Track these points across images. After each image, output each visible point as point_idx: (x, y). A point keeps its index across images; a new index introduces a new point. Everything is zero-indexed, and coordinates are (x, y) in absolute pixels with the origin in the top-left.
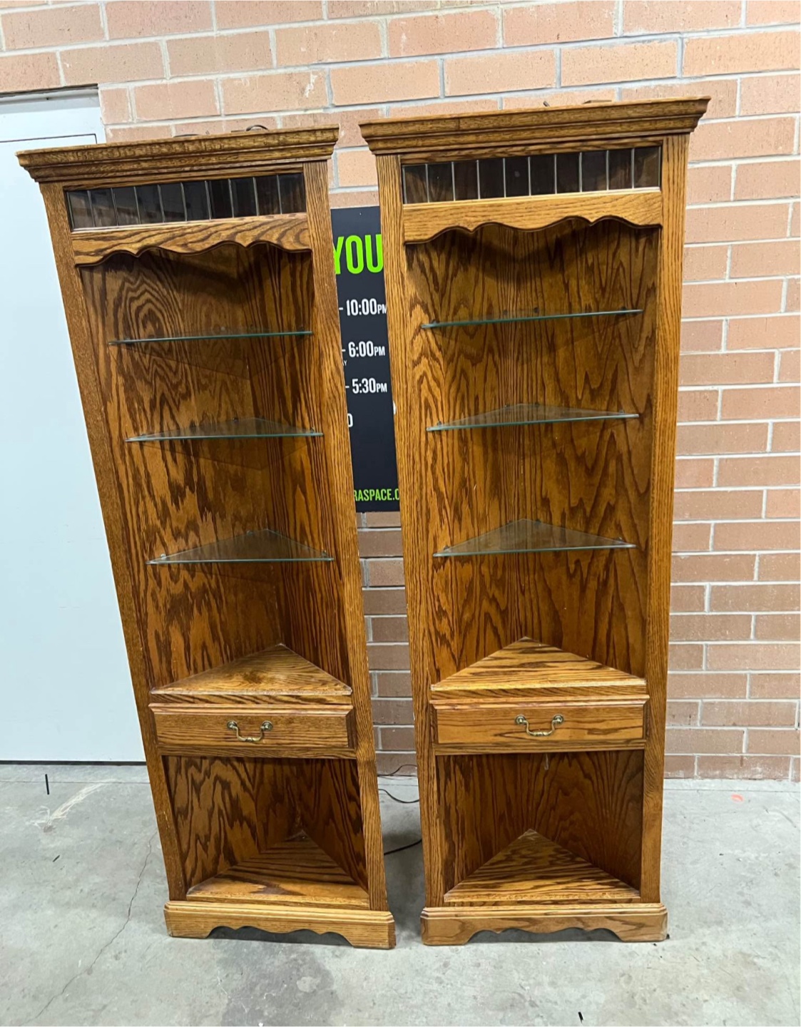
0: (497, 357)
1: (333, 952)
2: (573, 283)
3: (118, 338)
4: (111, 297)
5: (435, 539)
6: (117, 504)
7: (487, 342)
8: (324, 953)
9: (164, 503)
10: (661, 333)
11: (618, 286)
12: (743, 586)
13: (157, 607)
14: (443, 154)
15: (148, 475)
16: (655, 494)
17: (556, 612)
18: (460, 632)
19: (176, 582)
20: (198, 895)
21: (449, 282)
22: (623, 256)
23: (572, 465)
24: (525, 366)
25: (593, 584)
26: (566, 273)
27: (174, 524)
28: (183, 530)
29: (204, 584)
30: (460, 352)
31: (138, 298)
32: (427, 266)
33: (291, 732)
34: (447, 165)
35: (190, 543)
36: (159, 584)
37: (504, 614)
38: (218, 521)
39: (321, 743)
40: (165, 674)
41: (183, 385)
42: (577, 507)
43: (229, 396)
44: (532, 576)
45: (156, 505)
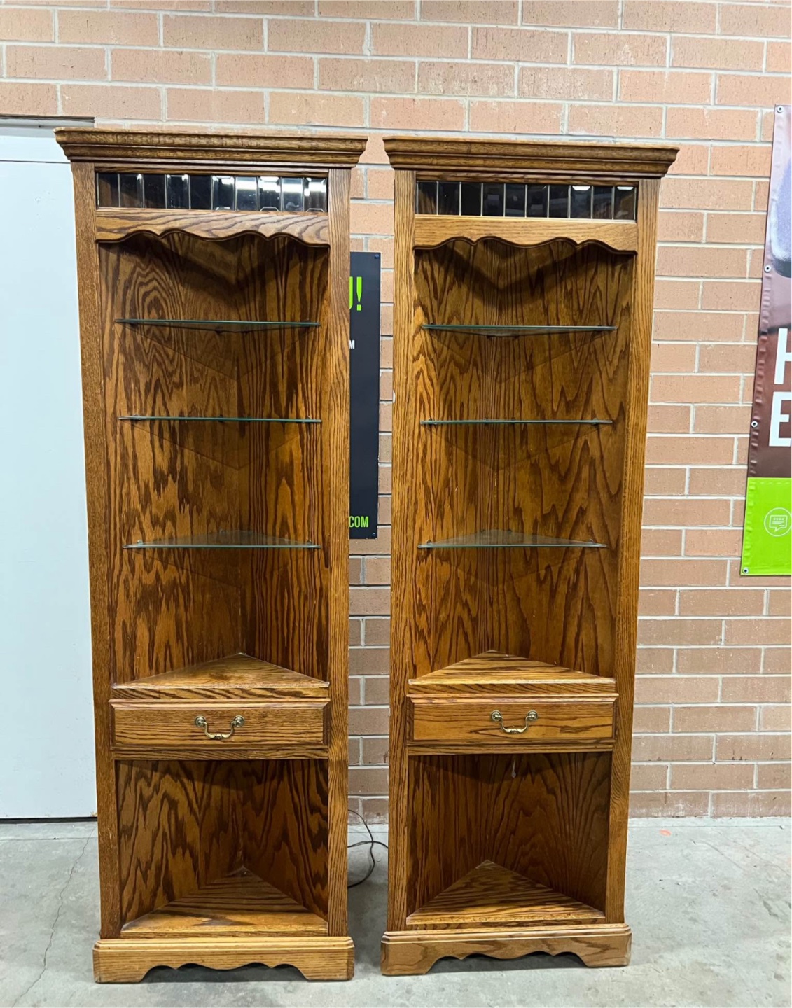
0: (480, 372)
1: (285, 988)
2: (552, 307)
3: (124, 317)
4: (122, 279)
5: (420, 530)
6: (104, 480)
7: (473, 356)
8: (275, 989)
9: (147, 487)
10: (635, 346)
11: (595, 307)
12: (666, 621)
13: (128, 596)
14: (453, 174)
15: (135, 456)
16: (627, 494)
17: (524, 621)
18: (436, 631)
19: (149, 572)
20: (134, 930)
21: (446, 293)
22: (600, 281)
23: (546, 474)
24: (503, 384)
25: (563, 588)
26: (546, 298)
27: (154, 511)
28: (161, 519)
29: (175, 578)
30: (452, 358)
31: (147, 284)
32: (429, 273)
33: (264, 728)
34: (455, 185)
35: (167, 534)
36: (133, 571)
37: (474, 621)
38: (195, 515)
39: (295, 739)
40: (128, 670)
41: (177, 375)
42: (549, 514)
43: (217, 394)
44: (501, 586)
45: (139, 489)
